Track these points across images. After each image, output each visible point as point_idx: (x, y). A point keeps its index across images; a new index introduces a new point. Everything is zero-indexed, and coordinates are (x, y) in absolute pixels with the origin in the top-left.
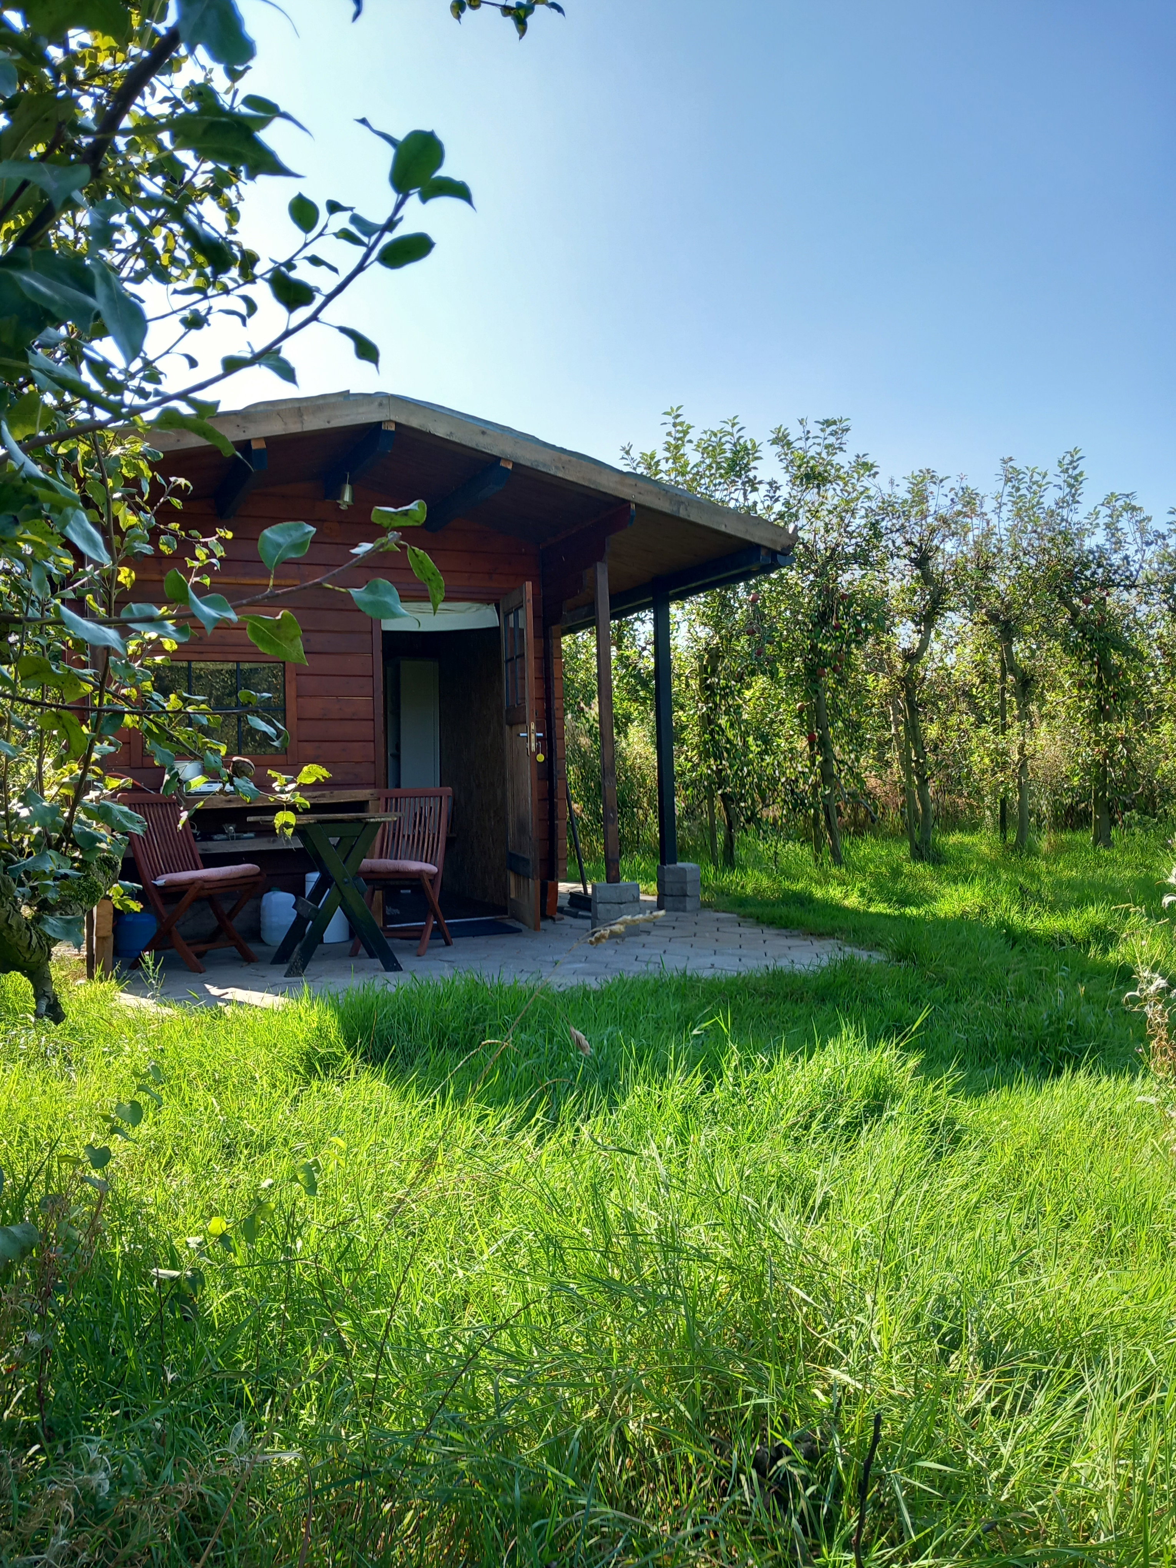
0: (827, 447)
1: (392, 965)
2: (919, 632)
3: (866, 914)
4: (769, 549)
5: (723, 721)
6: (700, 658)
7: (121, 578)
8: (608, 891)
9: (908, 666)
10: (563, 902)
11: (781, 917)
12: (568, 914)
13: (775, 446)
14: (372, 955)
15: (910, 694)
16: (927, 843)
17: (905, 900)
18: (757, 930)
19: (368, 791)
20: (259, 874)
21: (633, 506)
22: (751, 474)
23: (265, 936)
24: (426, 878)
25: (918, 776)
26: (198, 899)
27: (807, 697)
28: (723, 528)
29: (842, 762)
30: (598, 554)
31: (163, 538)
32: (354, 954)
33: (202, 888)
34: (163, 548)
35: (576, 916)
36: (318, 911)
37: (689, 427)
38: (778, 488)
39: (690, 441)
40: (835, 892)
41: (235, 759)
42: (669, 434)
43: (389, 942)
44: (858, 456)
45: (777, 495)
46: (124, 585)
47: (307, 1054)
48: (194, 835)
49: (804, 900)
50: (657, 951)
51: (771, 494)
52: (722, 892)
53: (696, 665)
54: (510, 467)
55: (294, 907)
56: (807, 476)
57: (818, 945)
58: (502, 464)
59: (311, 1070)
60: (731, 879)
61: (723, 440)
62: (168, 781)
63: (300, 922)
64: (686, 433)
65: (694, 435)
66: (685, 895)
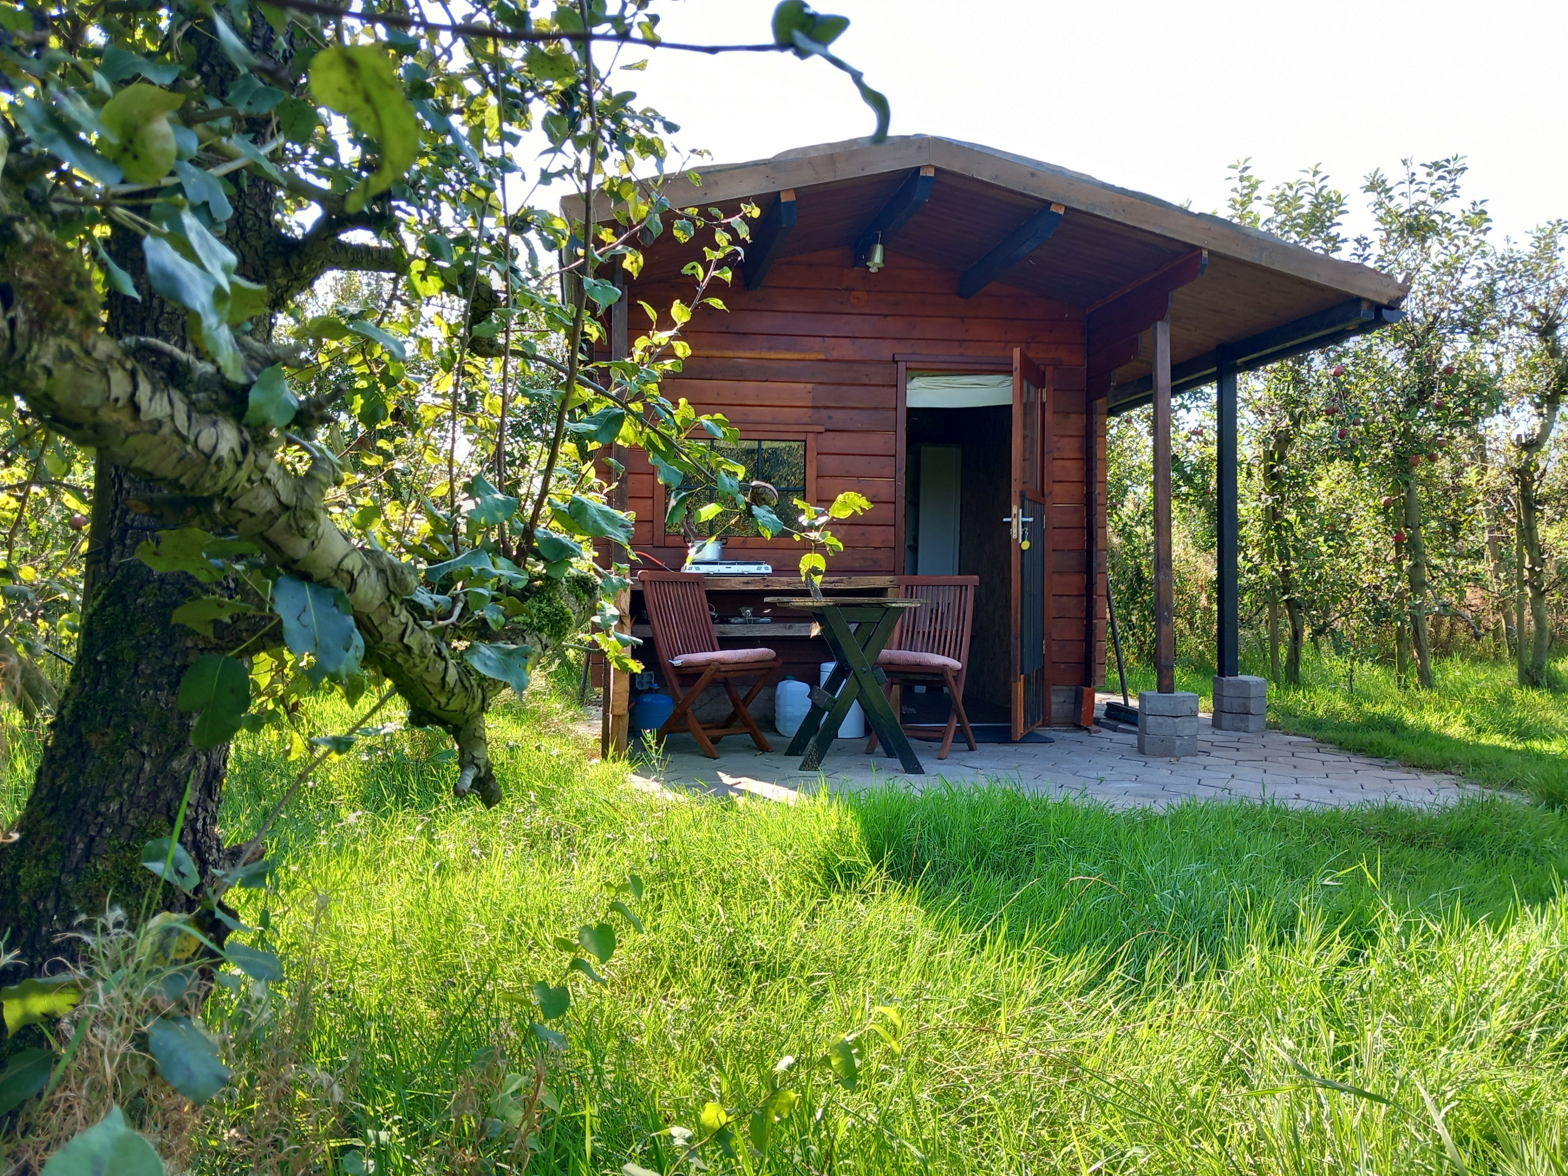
0: (1433, 195)
1: (913, 767)
2: (1541, 415)
3: (1477, 746)
4: (1372, 302)
5: (1292, 516)
6: (1265, 442)
7: (626, 264)
8: (1159, 701)
9: (1525, 455)
10: (1099, 713)
11: (1371, 744)
12: (1104, 726)
13: (1370, 194)
14: (890, 754)
15: (1526, 487)
16: (1540, 668)
17: (1524, 733)
18: (1343, 758)
19: (888, 578)
20: (775, 660)
21: (1205, 253)
22: (1333, 231)
23: (780, 728)
24: (950, 675)
25: (1532, 587)
26: (714, 683)
27: (1395, 489)
28: (1314, 278)
29: (1436, 567)
30: (1158, 312)
31: (677, 223)
32: (870, 751)
33: (718, 671)
34: (677, 233)
35: (1115, 730)
36: (835, 702)
37: (1258, 182)
38: (1367, 246)
39: (1259, 198)
40: (1432, 720)
41: (754, 483)
42: (1235, 190)
43: (913, 742)
44: (1474, 204)
45: (1366, 253)
46: (631, 274)
47: (825, 860)
48: (712, 617)
49: (1394, 726)
50: (1223, 775)
51: (1360, 252)
52: (1288, 713)
53: (1260, 451)
54: (1062, 212)
55: (810, 696)
56: (1410, 227)
57: (1428, 780)
58: (1053, 209)
59: (830, 879)
60: (1296, 698)
61: (1300, 194)
62: (674, 508)
63: (815, 712)
64: (1254, 187)
65: (1263, 191)
66: (1248, 713)
